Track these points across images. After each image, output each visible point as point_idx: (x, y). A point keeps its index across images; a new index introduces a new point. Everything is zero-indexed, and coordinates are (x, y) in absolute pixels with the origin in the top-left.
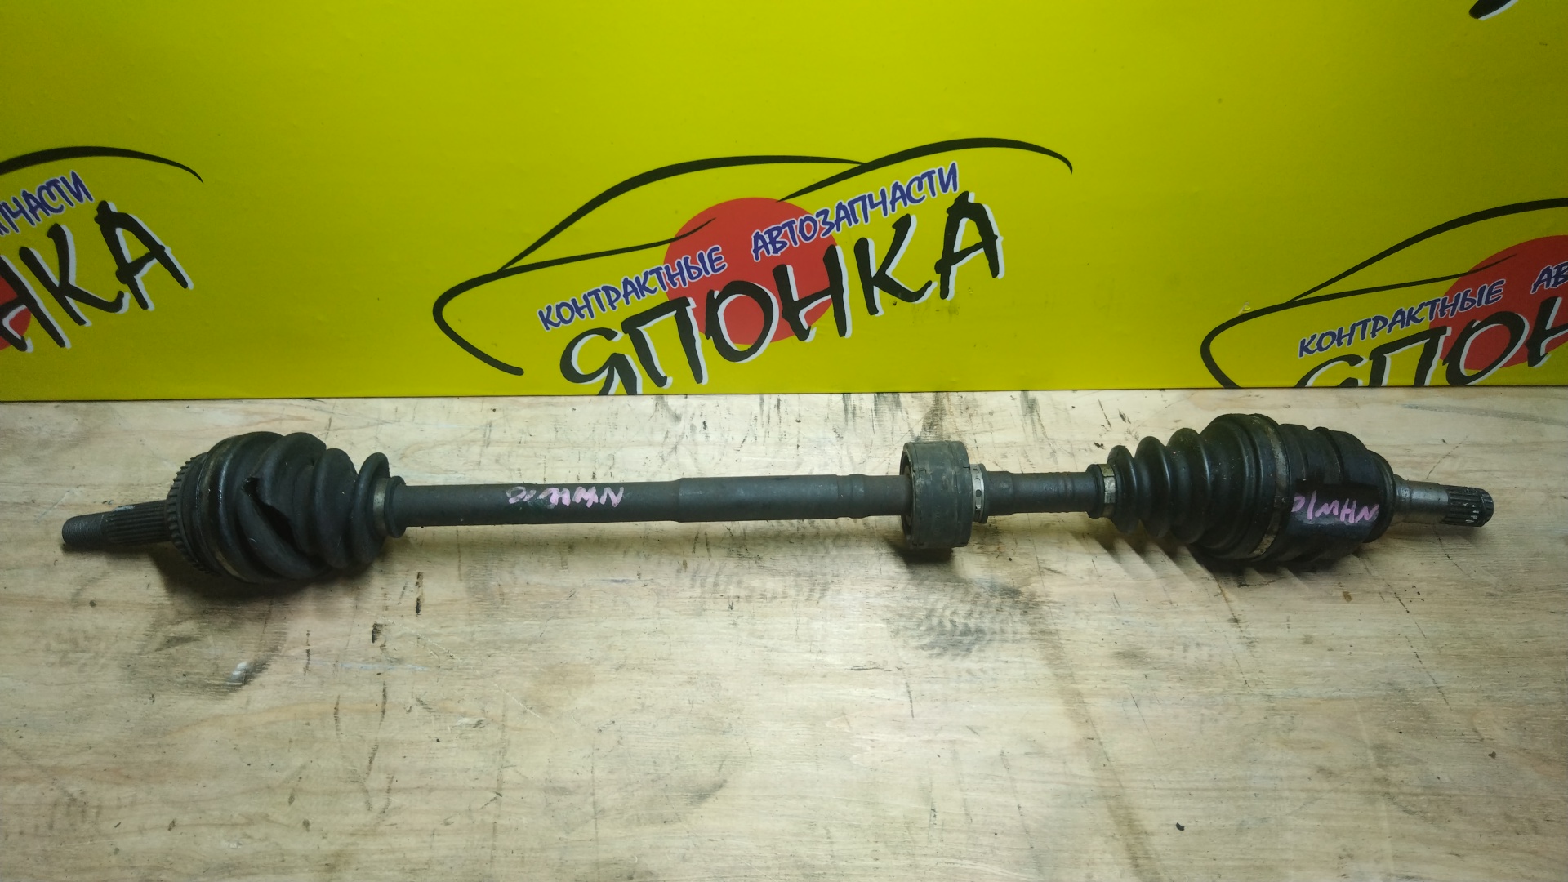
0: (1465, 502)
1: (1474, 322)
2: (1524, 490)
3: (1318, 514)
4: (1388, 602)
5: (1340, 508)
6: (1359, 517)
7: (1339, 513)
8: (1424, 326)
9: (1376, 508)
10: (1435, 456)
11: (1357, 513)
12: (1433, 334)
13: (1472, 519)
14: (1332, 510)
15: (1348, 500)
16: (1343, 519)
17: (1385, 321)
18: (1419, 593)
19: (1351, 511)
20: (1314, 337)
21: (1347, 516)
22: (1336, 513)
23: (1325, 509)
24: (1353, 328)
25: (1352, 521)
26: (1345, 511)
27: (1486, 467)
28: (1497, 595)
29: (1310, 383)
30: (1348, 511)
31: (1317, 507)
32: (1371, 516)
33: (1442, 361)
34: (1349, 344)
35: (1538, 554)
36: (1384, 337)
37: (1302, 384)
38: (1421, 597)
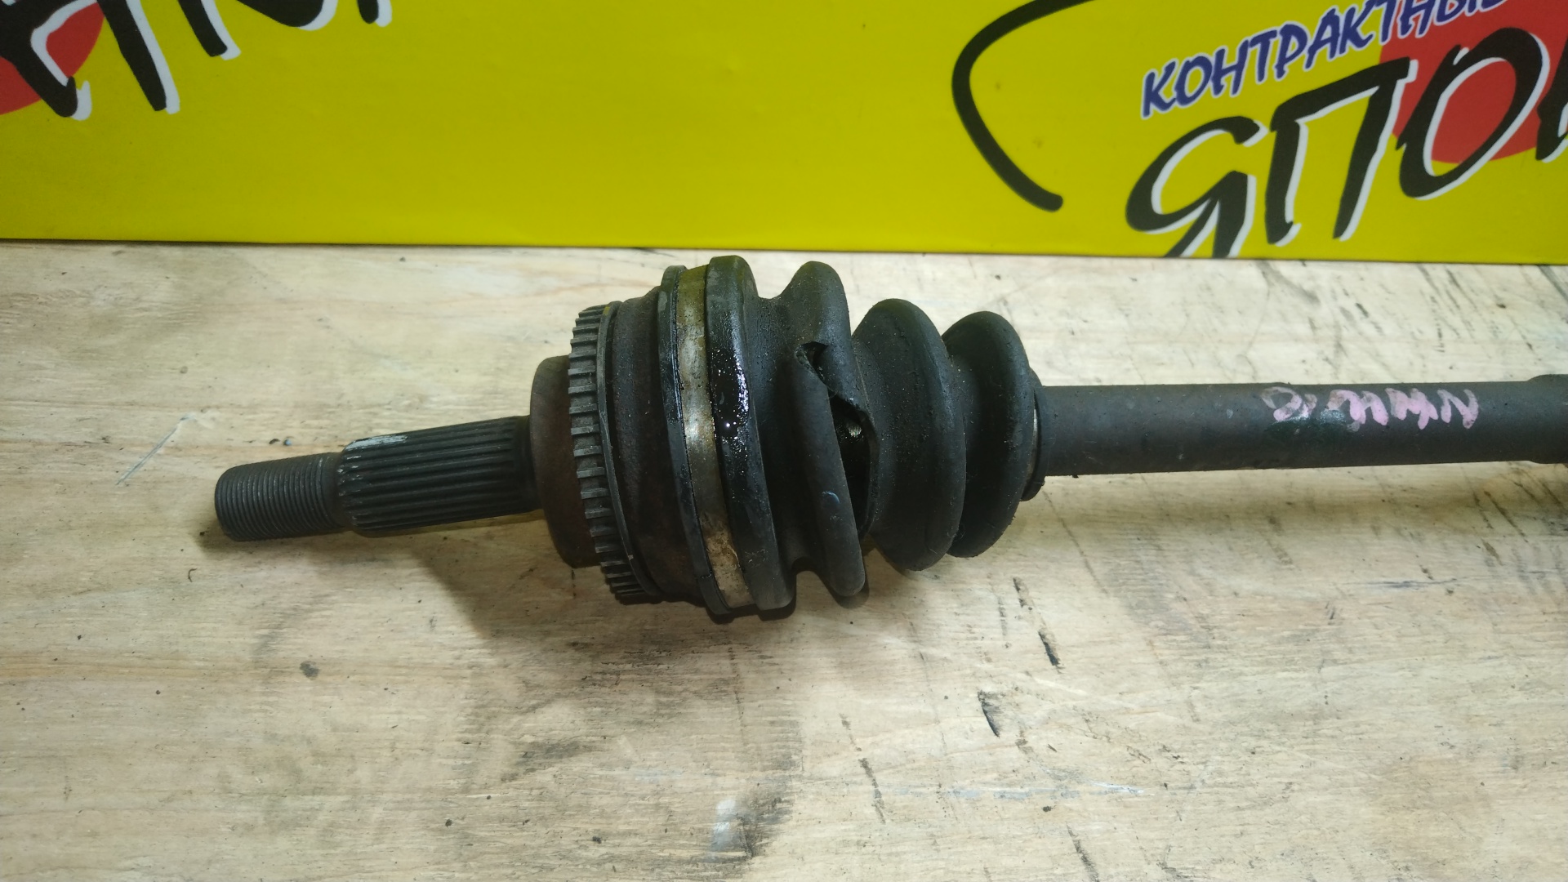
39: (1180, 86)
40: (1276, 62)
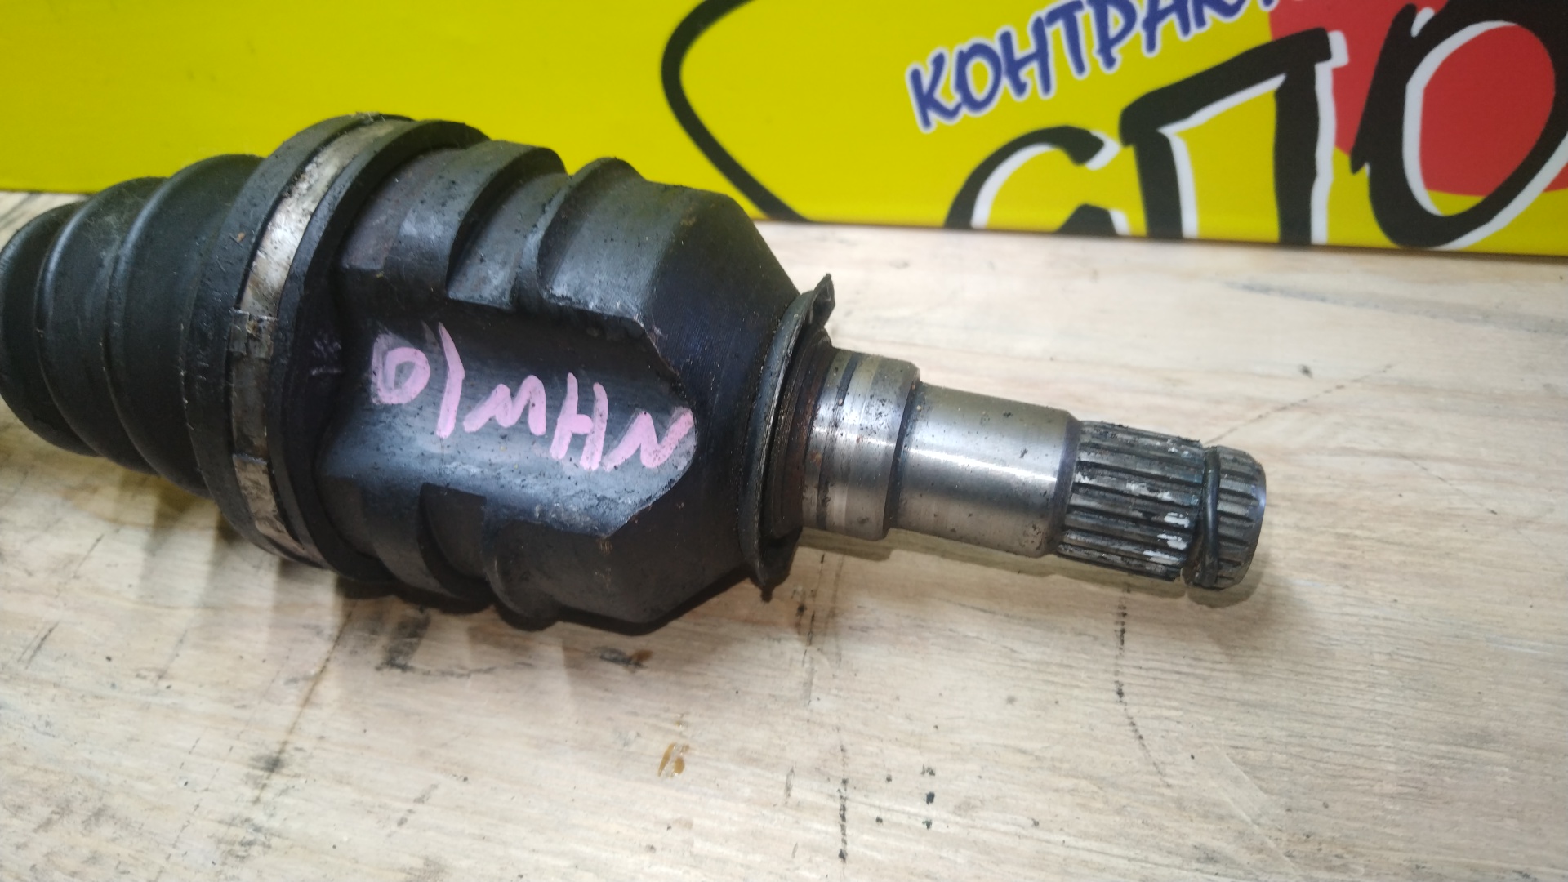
1: (1409, 13)
3: (475, 421)
5: (554, 407)
6: (623, 451)
7: (551, 425)
9: (683, 423)
10: (1252, 402)
14: (525, 412)
16: (559, 449)
18: (930, 798)
19: (594, 427)
20: (939, 62)
21: (578, 442)
22: (537, 424)
23: (501, 406)
24: (1039, 28)
25: (590, 460)
26: (571, 421)
28: (1230, 862)
29: (982, 213)
30: (582, 424)
31: (472, 395)
32: (667, 452)
33: (1345, 160)
34: (1046, 85)
35: (1483, 739)
37: (960, 217)
38: (931, 811)
39: (962, 84)
40: (1096, 44)
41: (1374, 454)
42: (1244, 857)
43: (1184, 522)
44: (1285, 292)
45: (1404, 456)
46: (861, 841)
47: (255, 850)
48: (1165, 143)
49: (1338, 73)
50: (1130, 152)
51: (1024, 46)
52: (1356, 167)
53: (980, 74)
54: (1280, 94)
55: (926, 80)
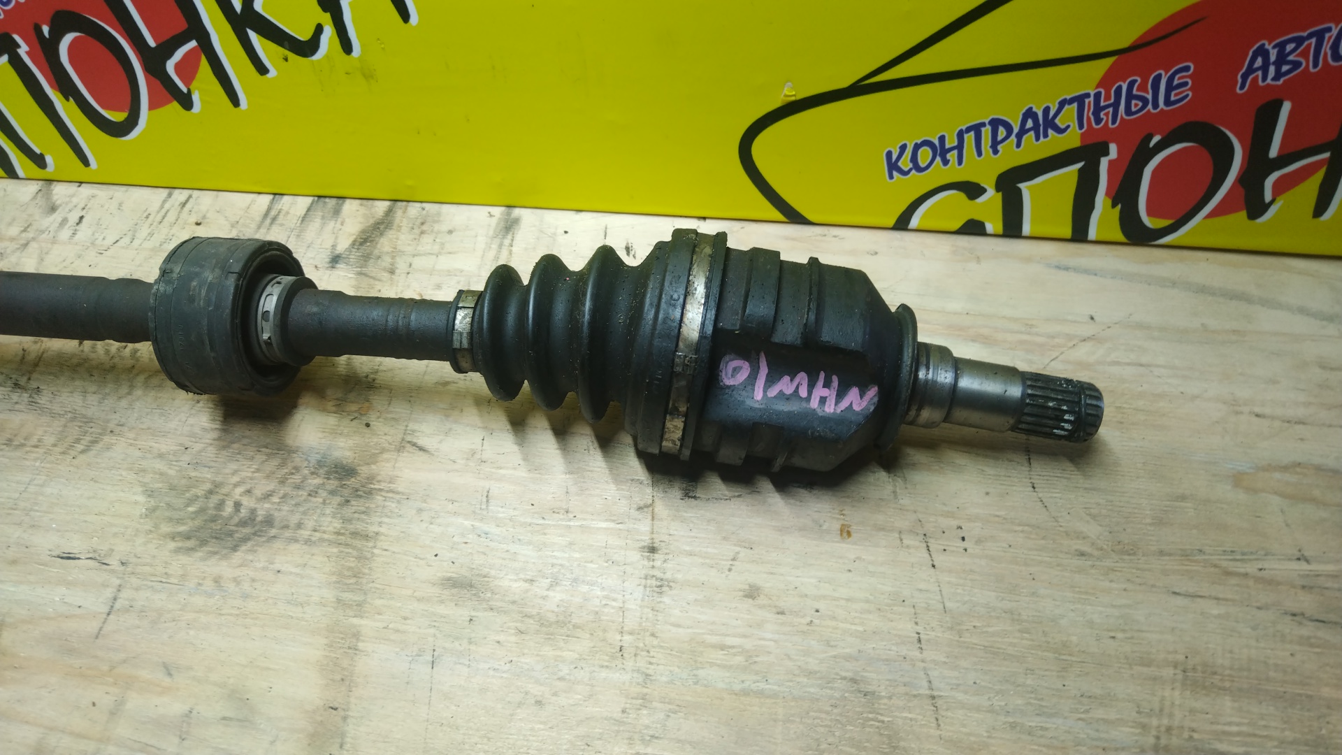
0: (1053, 399)
1: (1150, 137)
2: (1194, 398)
3: (773, 392)
4: (908, 547)
5: (811, 386)
6: (844, 404)
7: (810, 393)
8: (1072, 139)
9: (872, 392)
10: (1069, 337)
11: (840, 395)
12: (1089, 154)
13: (1063, 429)
14: (797, 388)
15: (822, 375)
16: (814, 404)
17: (1009, 129)
18: (963, 539)
19: (830, 394)
20: (903, 148)
21: (823, 400)
22: (803, 392)
23: (785, 385)
24: (960, 135)
25: (830, 408)
26: (820, 391)
27: (1144, 360)
28: (1090, 555)
29: (915, 222)
30: (825, 392)
31: (771, 380)
32: (864, 404)
33: (1109, 202)
34: (960, 162)
35: (1183, 498)
36: (1012, 155)
37: (902, 224)
38: (965, 544)
41: (1128, 364)
42: (1096, 553)
43: (1072, 418)
44: (1076, 270)
45: (1141, 365)
46: (939, 559)
47: (664, 589)
48: (1019, 191)
49: (1111, 162)
50: (1000, 194)
51: (951, 142)
52: (1114, 206)
53: (925, 155)
54: (1080, 170)
55: (894, 157)
